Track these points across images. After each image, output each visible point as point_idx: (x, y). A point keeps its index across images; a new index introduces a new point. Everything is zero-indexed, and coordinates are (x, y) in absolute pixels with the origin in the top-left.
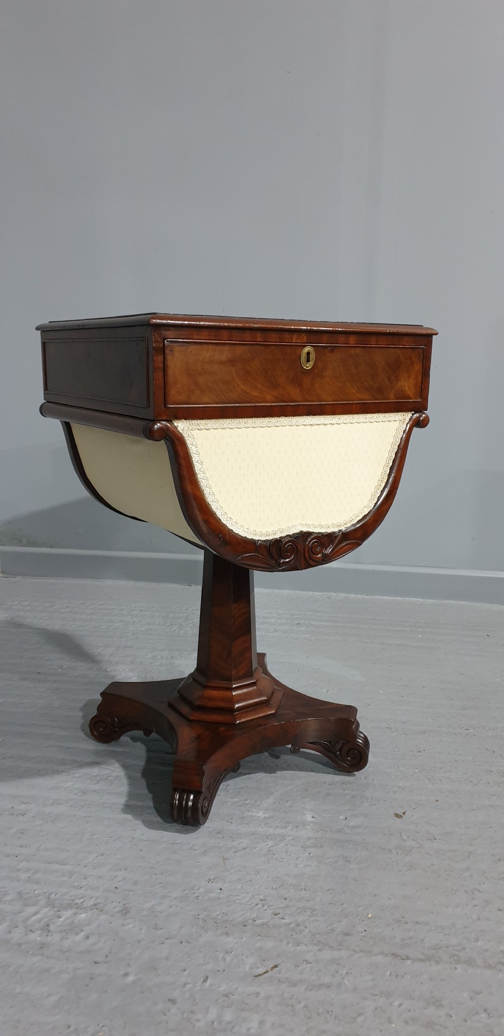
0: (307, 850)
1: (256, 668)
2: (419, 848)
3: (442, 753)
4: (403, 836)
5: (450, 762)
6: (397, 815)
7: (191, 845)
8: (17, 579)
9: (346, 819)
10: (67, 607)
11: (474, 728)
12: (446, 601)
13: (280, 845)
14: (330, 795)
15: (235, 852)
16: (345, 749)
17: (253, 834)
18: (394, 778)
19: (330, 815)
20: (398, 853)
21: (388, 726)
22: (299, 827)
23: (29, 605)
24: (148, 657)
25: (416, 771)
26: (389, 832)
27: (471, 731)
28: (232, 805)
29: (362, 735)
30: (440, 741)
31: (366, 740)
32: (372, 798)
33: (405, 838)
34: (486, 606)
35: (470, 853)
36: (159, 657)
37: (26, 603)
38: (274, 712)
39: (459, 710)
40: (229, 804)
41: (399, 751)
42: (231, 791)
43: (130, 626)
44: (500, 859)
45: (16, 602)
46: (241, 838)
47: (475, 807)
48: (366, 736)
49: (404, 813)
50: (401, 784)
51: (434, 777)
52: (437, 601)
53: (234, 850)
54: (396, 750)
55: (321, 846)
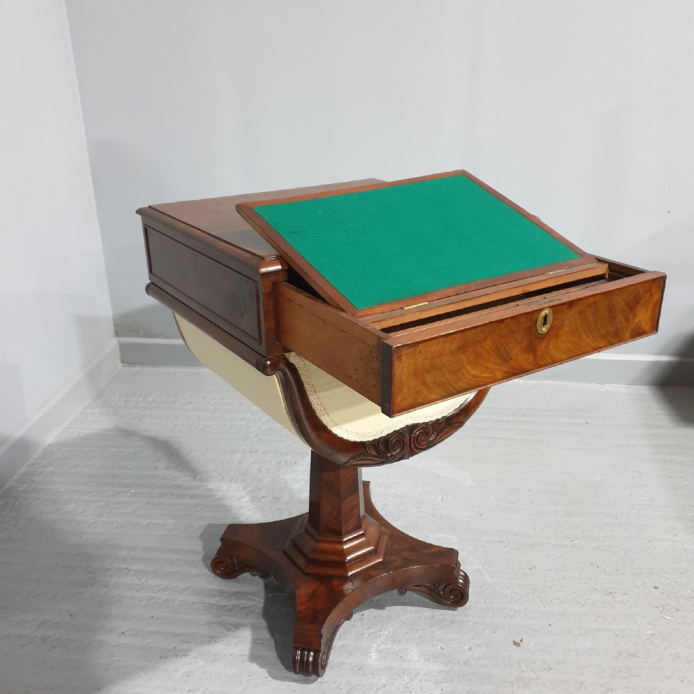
0: (439, 685)
1: (364, 516)
2: (536, 679)
3: (551, 570)
4: (522, 666)
5: (559, 580)
6: (515, 643)
7: (337, 683)
8: (137, 368)
9: (471, 649)
10: (190, 403)
11: (579, 539)
12: (546, 382)
13: (416, 681)
14: (454, 622)
15: (377, 690)
16: (448, 590)
17: (390, 669)
18: (510, 600)
19: (456, 645)
20: (518, 686)
21: (500, 539)
22: (430, 660)
23: (153, 401)
24: (272, 463)
25: (530, 591)
26: (509, 662)
27: (577, 542)
28: (368, 636)
29: (462, 573)
30: (549, 555)
31: (466, 578)
32: (492, 624)
33: (524, 669)
34: (584, 385)
35: (581, 683)
36: (284, 463)
37: (150, 399)
38: (381, 560)
39: (564, 517)
40: (366, 636)
41: (512, 568)
42: (366, 621)
43: (252, 425)
44: (608, 690)
45: (141, 398)
46: (381, 675)
47: (584, 631)
48: (465, 574)
49: (521, 641)
50: (516, 607)
51: (545, 598)
52: (536, 381)
53: (375, 688)
54: (510, 567)
55: (452, 681)
